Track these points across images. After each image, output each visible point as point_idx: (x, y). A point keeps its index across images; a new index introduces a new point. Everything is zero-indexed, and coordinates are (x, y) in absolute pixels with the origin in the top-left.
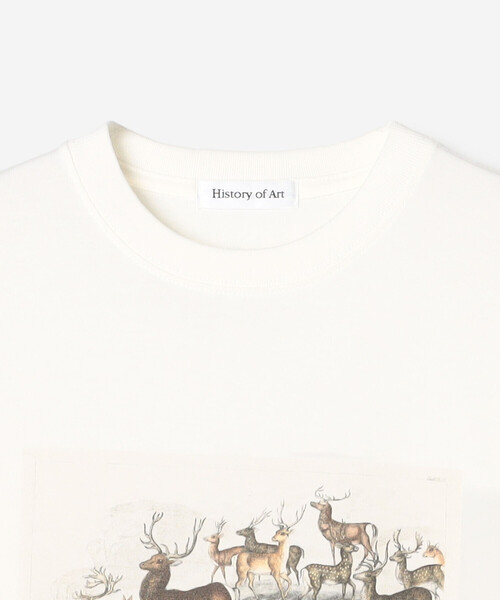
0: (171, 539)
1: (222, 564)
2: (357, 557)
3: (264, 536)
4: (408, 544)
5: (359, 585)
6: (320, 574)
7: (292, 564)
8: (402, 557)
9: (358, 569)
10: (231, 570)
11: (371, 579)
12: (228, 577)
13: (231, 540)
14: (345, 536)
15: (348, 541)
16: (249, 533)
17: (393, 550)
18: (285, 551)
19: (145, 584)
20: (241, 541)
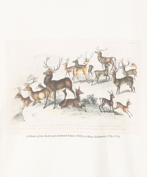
0: (53, 65)
1: (68, 72)
2: (110, 68)
3: (81, 62)
4: (126, 63)
5: (111, 76)
6: (99, 74)
7: (90, 71)
8: (124, 67)
9: (110, 71)
10: (71, 73)
11: (114, 74)
12: (71, 76)
13: (71, 64)
14: (106, 62)
15: (107, 63)
16: (76, 62)
17: (121, 65)
18: (88, 67)
19: (45, 79)
20: (74, 64)
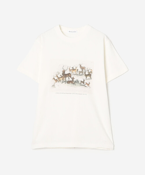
0: (65, 69)
1: (70, 71)
2: (84, 70)
3: (74, 68)
4: (89, 69)
5: (84, 73)
6: (80, 72)
7: (77, 71)
8: (88, 71)
9: (84, 72)
10: (71, 72)
11: (85, 73)
13: (71, 68)
14: (83, 68)
15: (83, 69)
16: (73, 68)
17: (87, 70)
18: (76, 70)
19: (63, 73)
20: (72, 69)
